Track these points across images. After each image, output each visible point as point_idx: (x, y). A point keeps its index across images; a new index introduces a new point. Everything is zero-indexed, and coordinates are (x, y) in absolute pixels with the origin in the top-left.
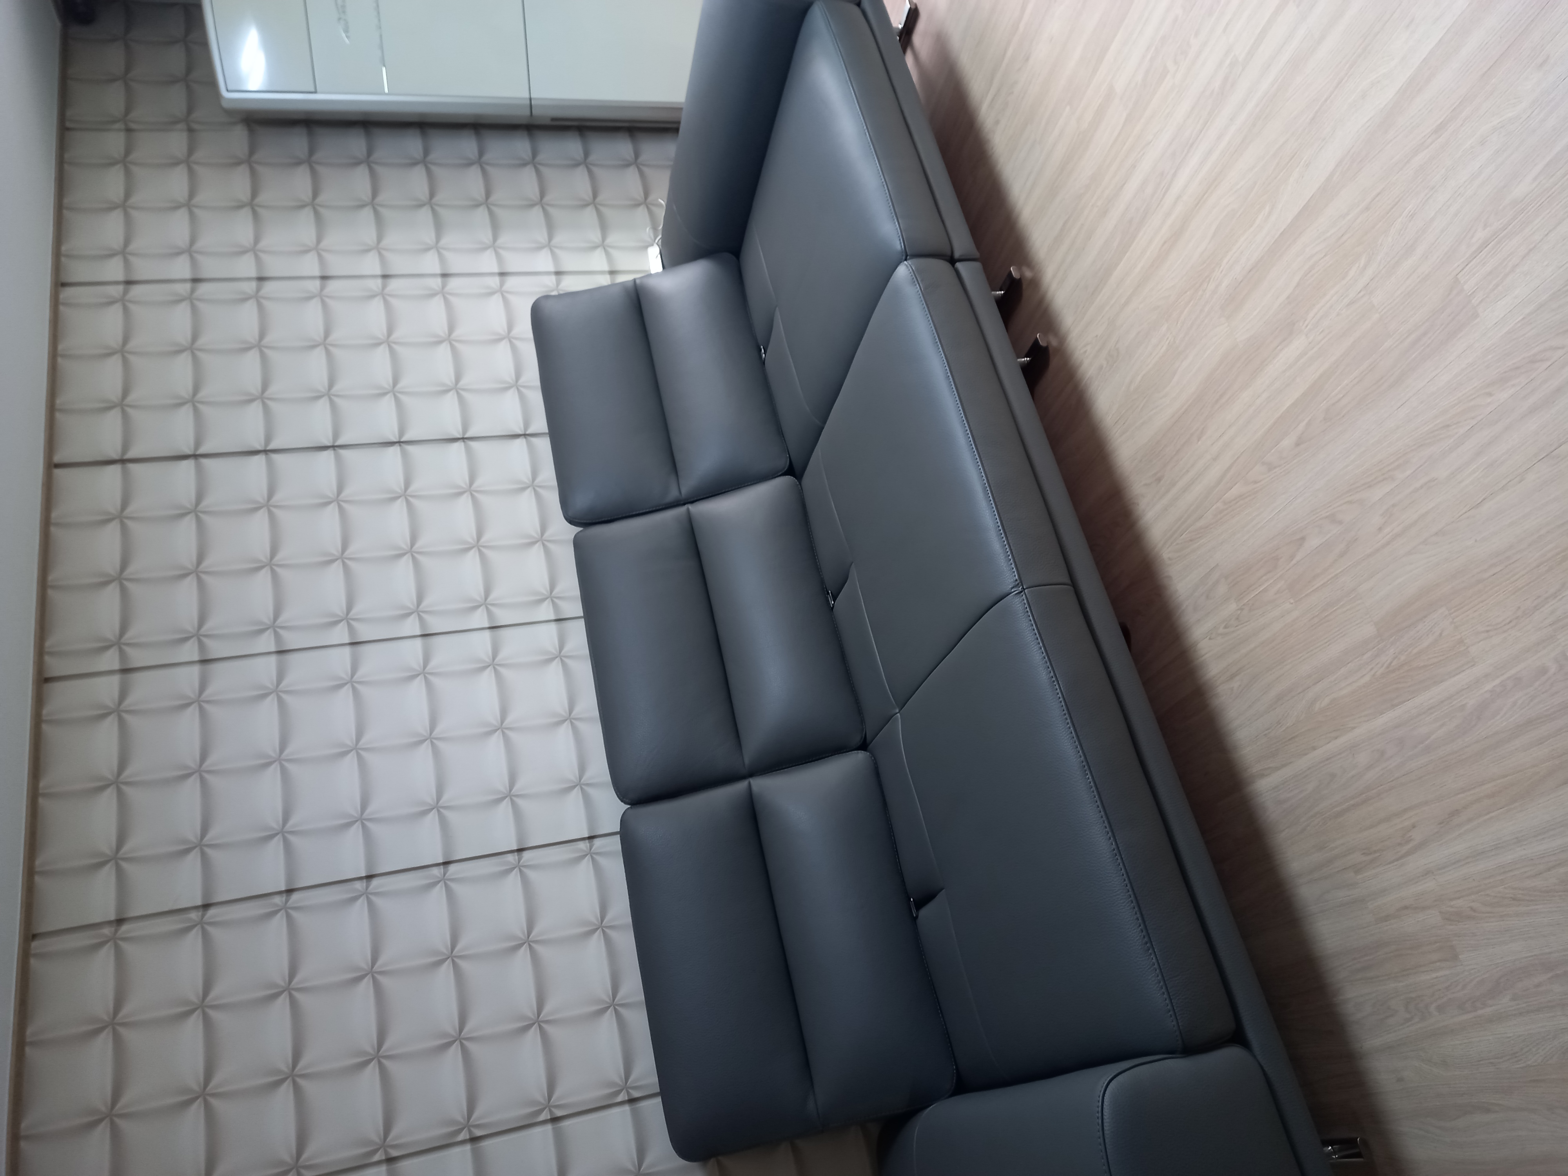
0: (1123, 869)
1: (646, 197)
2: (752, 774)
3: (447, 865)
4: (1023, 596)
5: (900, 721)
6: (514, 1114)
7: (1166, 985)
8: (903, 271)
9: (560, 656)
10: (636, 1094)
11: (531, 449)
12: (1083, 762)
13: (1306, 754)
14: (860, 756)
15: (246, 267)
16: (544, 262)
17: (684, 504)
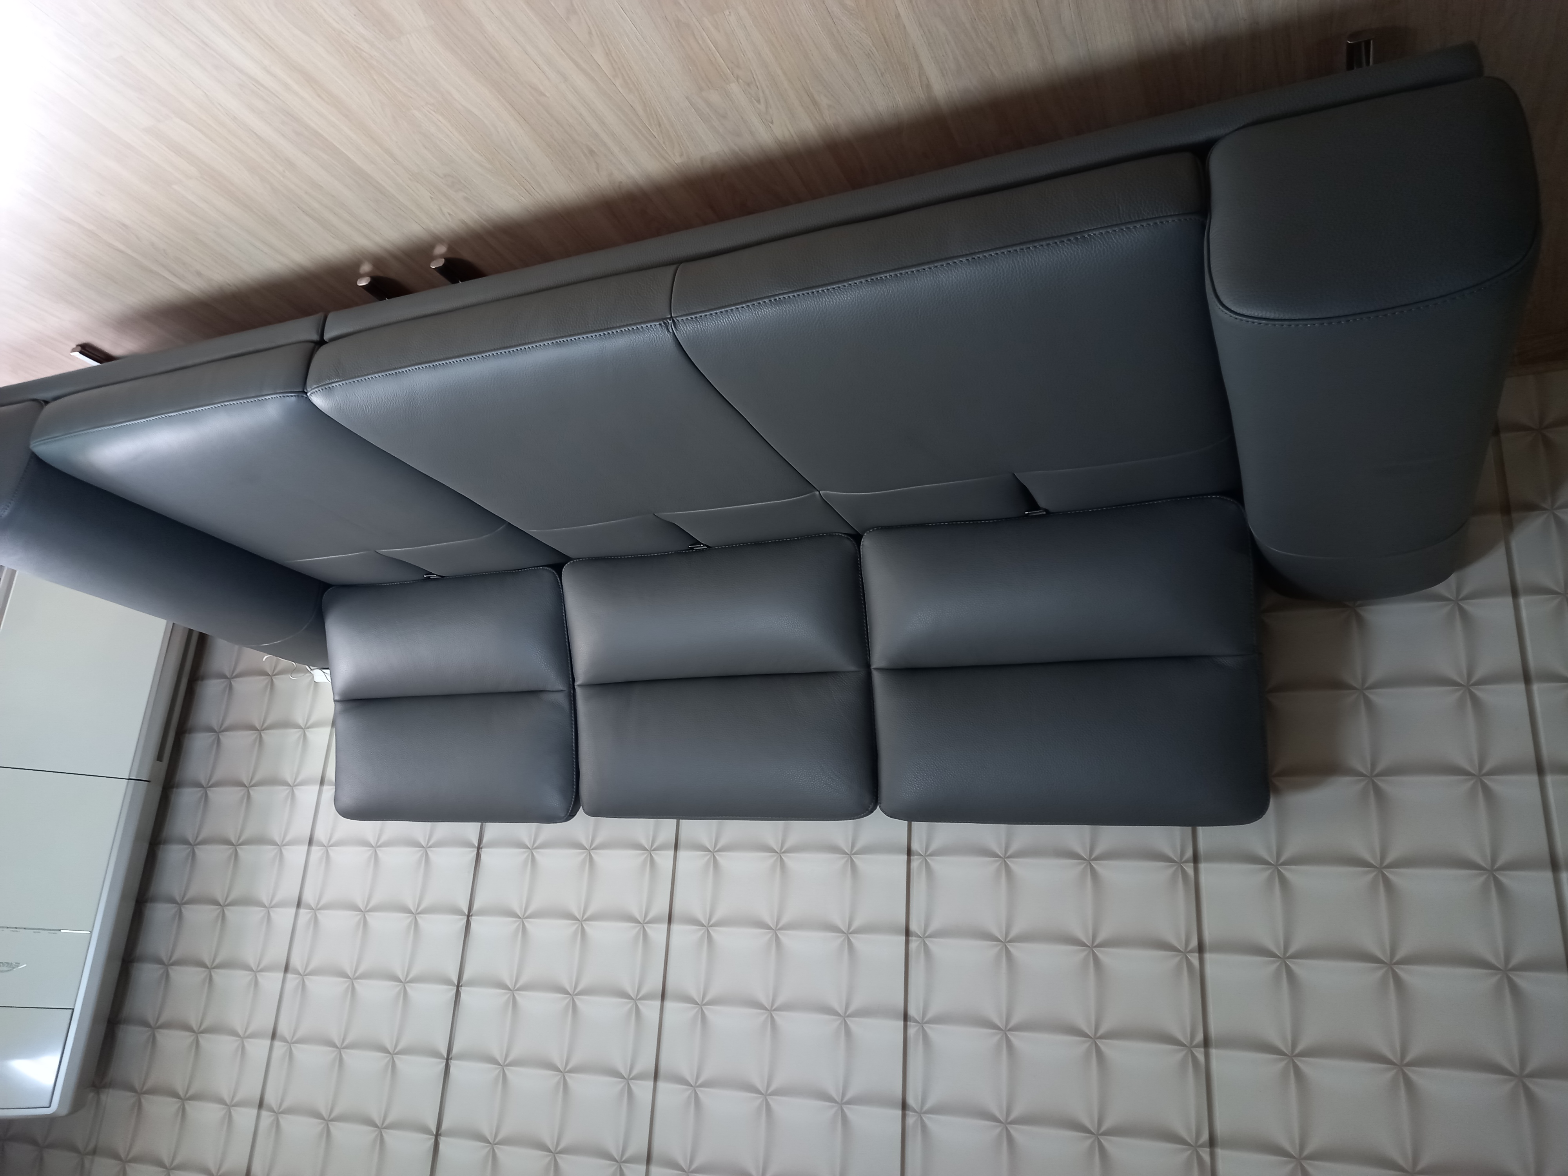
0: (991, 253)
1: (266, 674)
2: (868, 665)
3: (908, 1016)
4: (678, 320)
5: (828, 492)
6: (1186, 990)
7: (1126, 223)
8: (318, 400)
9: (713, 852)
10: (1189, 853)
11: (494, 844)
12: (867, 281)
13: (905, 27)
14: (866, 543)
15: (245, 1117)
16: (307, 795)
17: (574, 689)
